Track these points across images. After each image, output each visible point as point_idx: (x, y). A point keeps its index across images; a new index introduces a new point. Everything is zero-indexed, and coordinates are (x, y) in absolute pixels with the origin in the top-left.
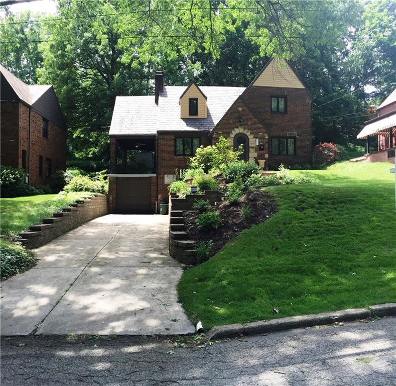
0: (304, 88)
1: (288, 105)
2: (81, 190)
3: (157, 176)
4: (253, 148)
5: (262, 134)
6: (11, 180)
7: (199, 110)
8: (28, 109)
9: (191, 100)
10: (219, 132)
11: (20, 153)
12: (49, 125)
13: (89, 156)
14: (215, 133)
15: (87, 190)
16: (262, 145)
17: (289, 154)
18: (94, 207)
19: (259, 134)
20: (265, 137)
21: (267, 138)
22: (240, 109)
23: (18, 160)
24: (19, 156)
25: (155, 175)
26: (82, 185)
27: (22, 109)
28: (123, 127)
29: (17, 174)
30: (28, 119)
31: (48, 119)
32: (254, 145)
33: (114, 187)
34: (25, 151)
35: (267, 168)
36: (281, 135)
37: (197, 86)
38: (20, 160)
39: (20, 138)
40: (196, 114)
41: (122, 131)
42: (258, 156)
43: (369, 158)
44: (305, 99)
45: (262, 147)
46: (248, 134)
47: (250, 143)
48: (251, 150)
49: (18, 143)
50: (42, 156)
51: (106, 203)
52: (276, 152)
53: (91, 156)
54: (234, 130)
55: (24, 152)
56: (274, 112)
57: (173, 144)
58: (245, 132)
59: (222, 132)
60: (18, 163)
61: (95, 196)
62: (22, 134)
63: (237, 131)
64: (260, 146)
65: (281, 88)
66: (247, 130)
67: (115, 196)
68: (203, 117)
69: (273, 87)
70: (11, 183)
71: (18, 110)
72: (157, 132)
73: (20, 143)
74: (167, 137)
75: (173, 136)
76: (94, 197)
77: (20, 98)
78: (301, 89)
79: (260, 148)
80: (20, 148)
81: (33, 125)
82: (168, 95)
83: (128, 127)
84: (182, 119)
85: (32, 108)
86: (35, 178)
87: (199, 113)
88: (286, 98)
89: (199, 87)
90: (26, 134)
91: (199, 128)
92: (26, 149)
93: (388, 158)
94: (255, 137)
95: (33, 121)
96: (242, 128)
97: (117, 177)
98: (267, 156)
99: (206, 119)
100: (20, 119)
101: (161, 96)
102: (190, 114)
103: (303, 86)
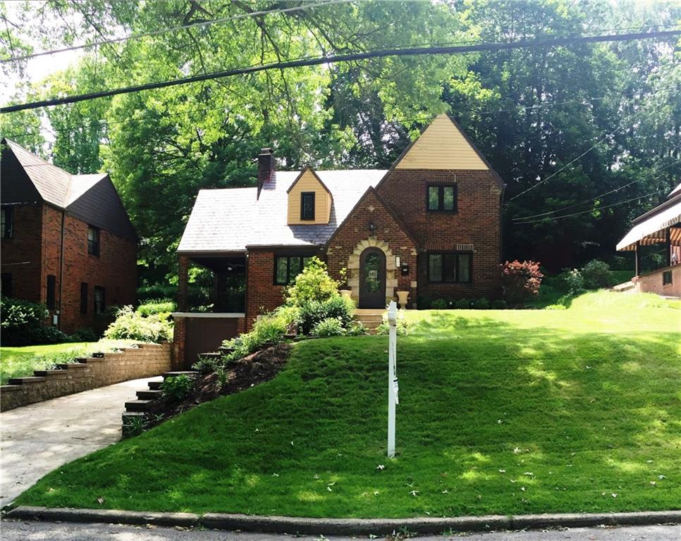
0: (487, 169)
1: (459, 198)
2: (124, 337)
3: (246, 316)
4: (391, 271)
5: (406, 248)
6: (21, 321)
7: (316, 211)
8: (60, 214)
9: (304, 195)
10: (337, 247)
11: (44, 281)
12: (101, 235)
13: (191, 281)
14: (329, 249)
15: (132, 337)
16: (405, 267)
17: (461, 279)
18: (133, 363)
19: (402, 248)
20: (412, 254)
21: (416, 254)
22: (372, 209)
23: (40, 290)
24: (42, 284)
25: (242, 315)
26: (126, 329)
27: (47, 215)
28: (200, 239)
29: (31, 312)
30: (60, 230)
31: (99, 226)
32: (394, 268)
33: (181, 333)
34: (54, 277)
35: (415, 305)
36: (446, 248)
37: (313, 171)
38: (44, 292)
39: (43, 258)
40: (313, 218)
41: (198, 245)
42: (399, 284)
43: (639, 284)
44: (489, 187)
45: (405, 270)
46: (384, 249)
47: (387, 263)
48: (389, 275)
49: (40, 265)
50: (87, 284)
51: (168, 357)
52: (435, 276)
53: (194, 281)
54: (361, 244)
55: (51, 279)
56: (433, 211)
57: (271, 266)
58: (379, 246)
59: (341, 247)
60: (40, 295)
61: (140, 346)
62: (49, 253)
63: (365, 244)
64: (402, 267)
65: (447, 171)
66: (382, 243)
67: (182, 346)
68: (324, 223)
69: (431, 170)
70: (22, 325)
71: (42, 216)
72: (246, 247)
73: (43, 265)
74: (262, 255)
75: (272, 254)
76: (137, 348)
77: (44, 198)
78: (483, 171)
79: (402, 272)
80: (43, 272)
81: (69, 237)
82: (277, 187)
83: (208, 239)
84: (289, 225)
85: (67, 212)
86: (73, 317)
87: (316, 217)
88: (454, 186)
89: (316, 172)
90: (55, 251)
91: (311, 242)
92: (55, 274)
93: (664, 284)
94: (395, 253)
95: (70, 231)
96: (374, 238)
97: (186, 318)
98: (414, 284)
99: (327, 225)
100: (43, 230)
101: (265, 189)
102: (303, 218)
103: (484, 165)
